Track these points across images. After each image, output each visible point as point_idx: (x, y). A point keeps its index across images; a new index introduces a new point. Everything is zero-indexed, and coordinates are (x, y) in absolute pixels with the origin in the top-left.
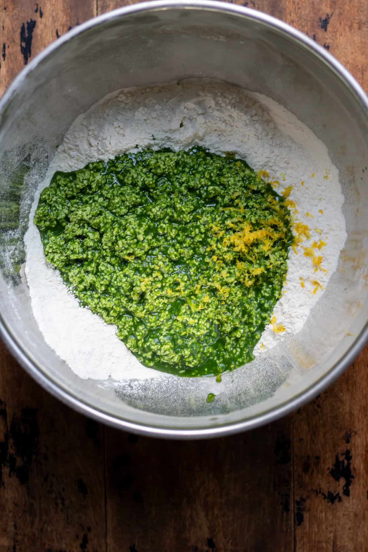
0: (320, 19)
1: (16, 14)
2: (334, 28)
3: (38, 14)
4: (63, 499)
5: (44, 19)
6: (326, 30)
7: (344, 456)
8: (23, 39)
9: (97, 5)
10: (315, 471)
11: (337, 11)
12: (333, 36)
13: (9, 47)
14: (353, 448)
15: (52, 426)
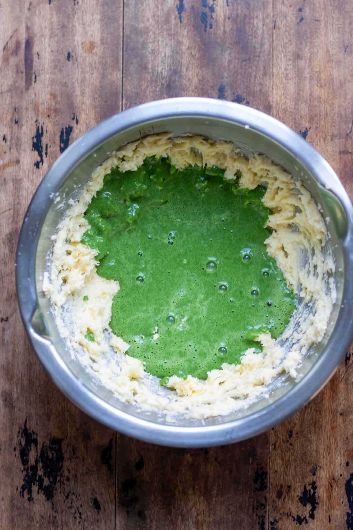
0: (301, 131)
1: (57, 121)
2: (312, 139)
3: (75, 121)
4: (80, 514)
5: (79, 126)
7: (311, 486)
8: (62, 140)
10: (287, 498)
11: (314, 125)
13: (50, 147)
14: (318, 480)
15: (74, 454)
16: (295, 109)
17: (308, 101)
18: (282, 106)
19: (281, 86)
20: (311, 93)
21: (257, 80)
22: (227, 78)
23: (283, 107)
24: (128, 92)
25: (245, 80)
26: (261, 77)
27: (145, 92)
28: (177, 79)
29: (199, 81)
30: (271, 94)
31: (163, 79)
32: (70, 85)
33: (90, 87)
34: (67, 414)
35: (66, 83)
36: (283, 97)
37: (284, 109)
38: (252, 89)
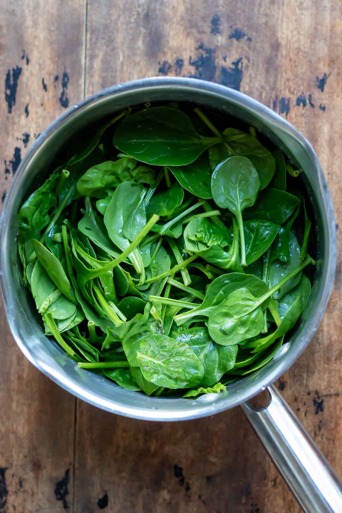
0: (317, 78)
1: (1, 60)
2: (331, 88)
3: (25, 61)
5: (30, 67)
6: (322, 90)
8: (8, 86)
9: (86, 54)
12: (329, 97)
15: (21, 486)
16: (311, 48)
17: (328, 38)
18: (293, 44)
19: (294, 18)
20: (333, 27)
21: (262, 9)
22: (223, 7)
23: (296, 45)
24: (94, 23)
25: (247, 10)
26: (268, 5)
27: (116, 24)
28: (158, 7)
29: (187, 9)
30: (279, 28)
31: (139, 7)
32: (18, 13)
33: (45, 17)
34: (12, 437)
35: (13, 11)
36: (295, 33)
37: (297, 49)
38: (256, 22)
